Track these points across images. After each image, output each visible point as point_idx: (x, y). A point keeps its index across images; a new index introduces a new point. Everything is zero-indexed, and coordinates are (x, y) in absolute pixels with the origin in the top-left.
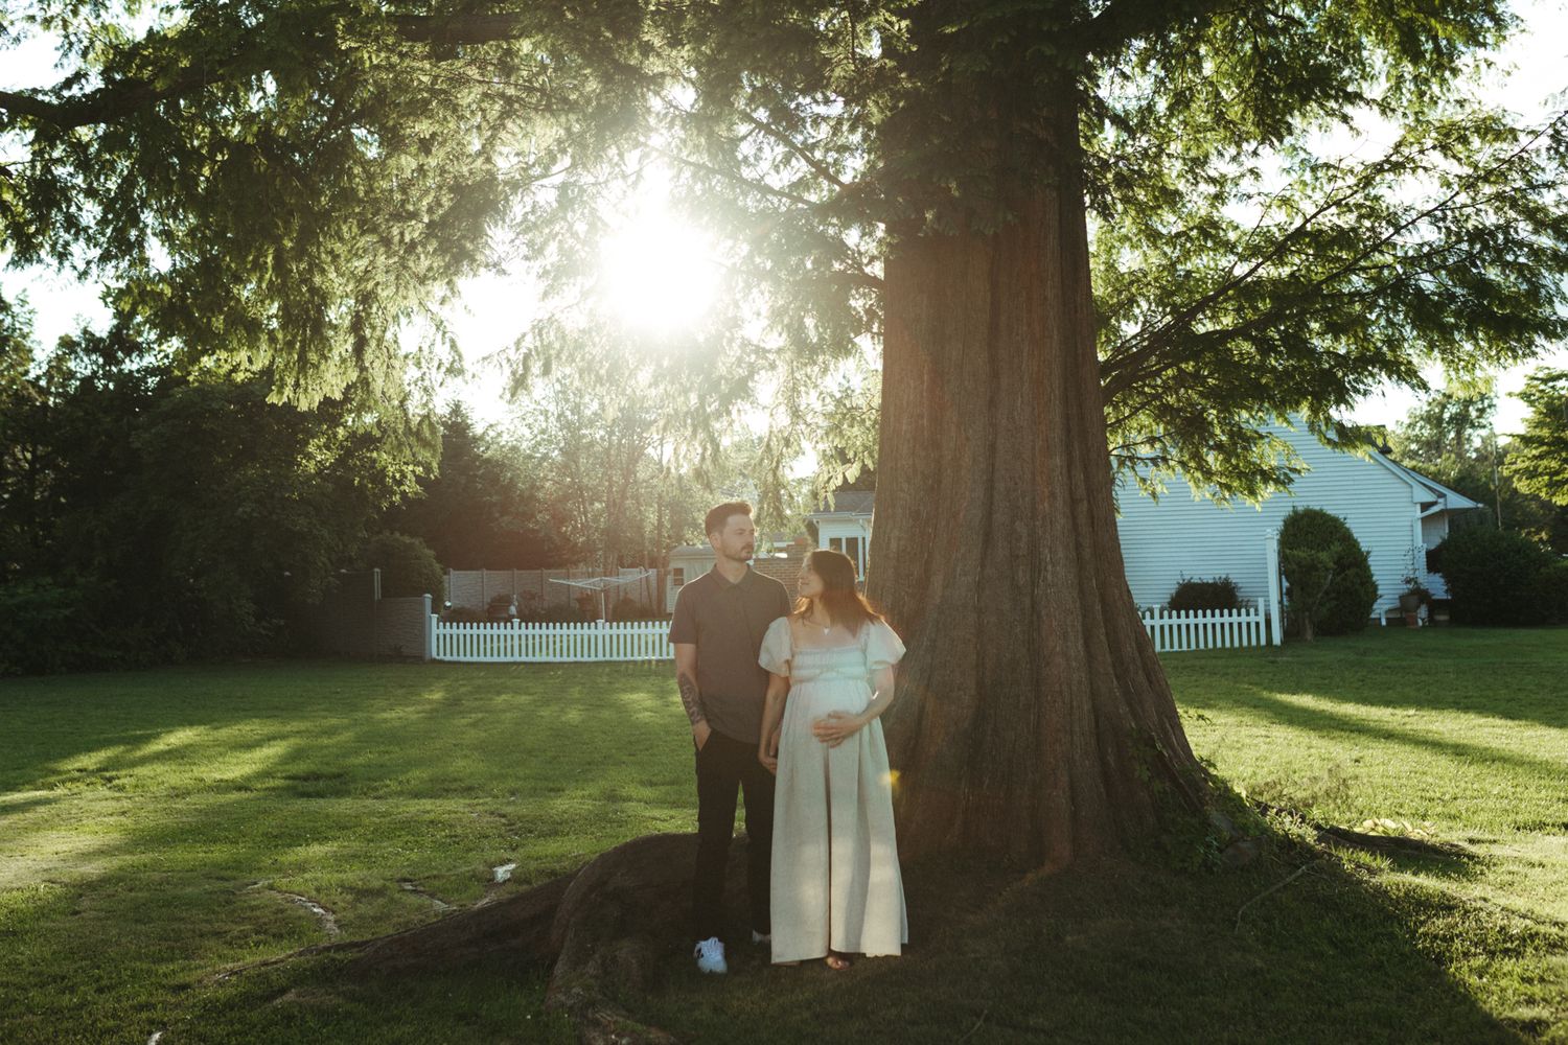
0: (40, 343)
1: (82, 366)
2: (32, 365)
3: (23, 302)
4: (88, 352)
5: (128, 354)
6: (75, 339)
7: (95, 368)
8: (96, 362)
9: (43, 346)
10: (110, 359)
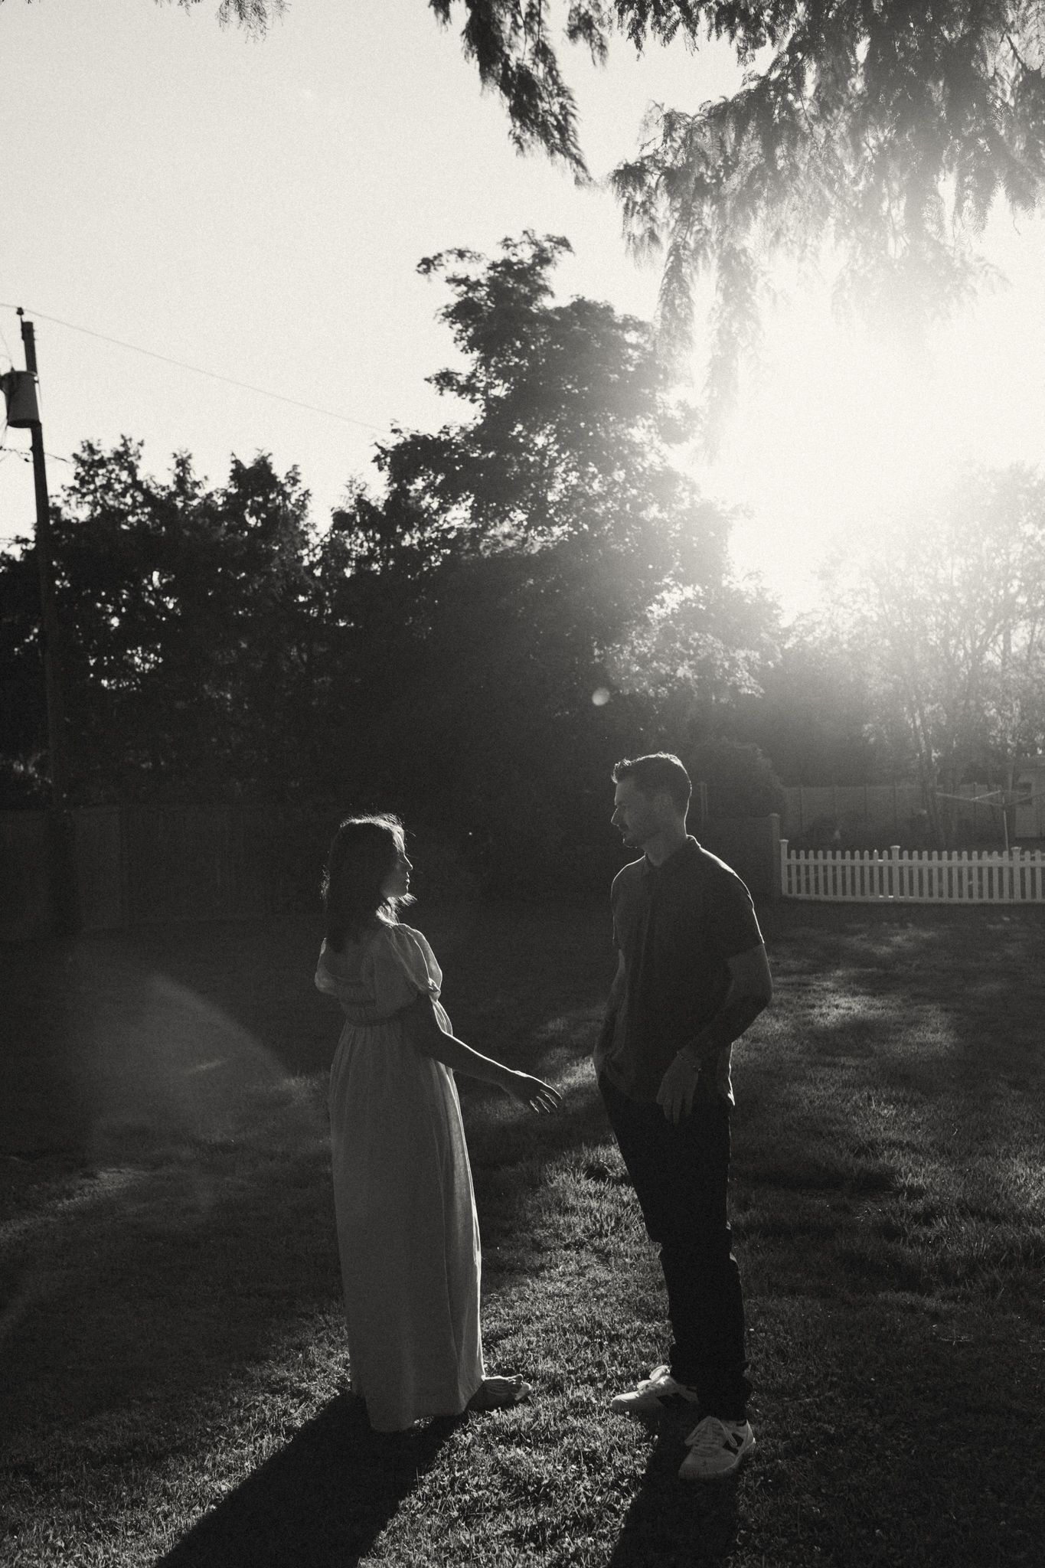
0: (314, 526)
1: (358, 544)
2: (305, 552)
3: (294, 481)
4: (364, 526)
5: (408, 528)
6: (348, 511)
7: (372, 545)
8: (373, 539)
9: (317, 530)
10: (389, 536)
